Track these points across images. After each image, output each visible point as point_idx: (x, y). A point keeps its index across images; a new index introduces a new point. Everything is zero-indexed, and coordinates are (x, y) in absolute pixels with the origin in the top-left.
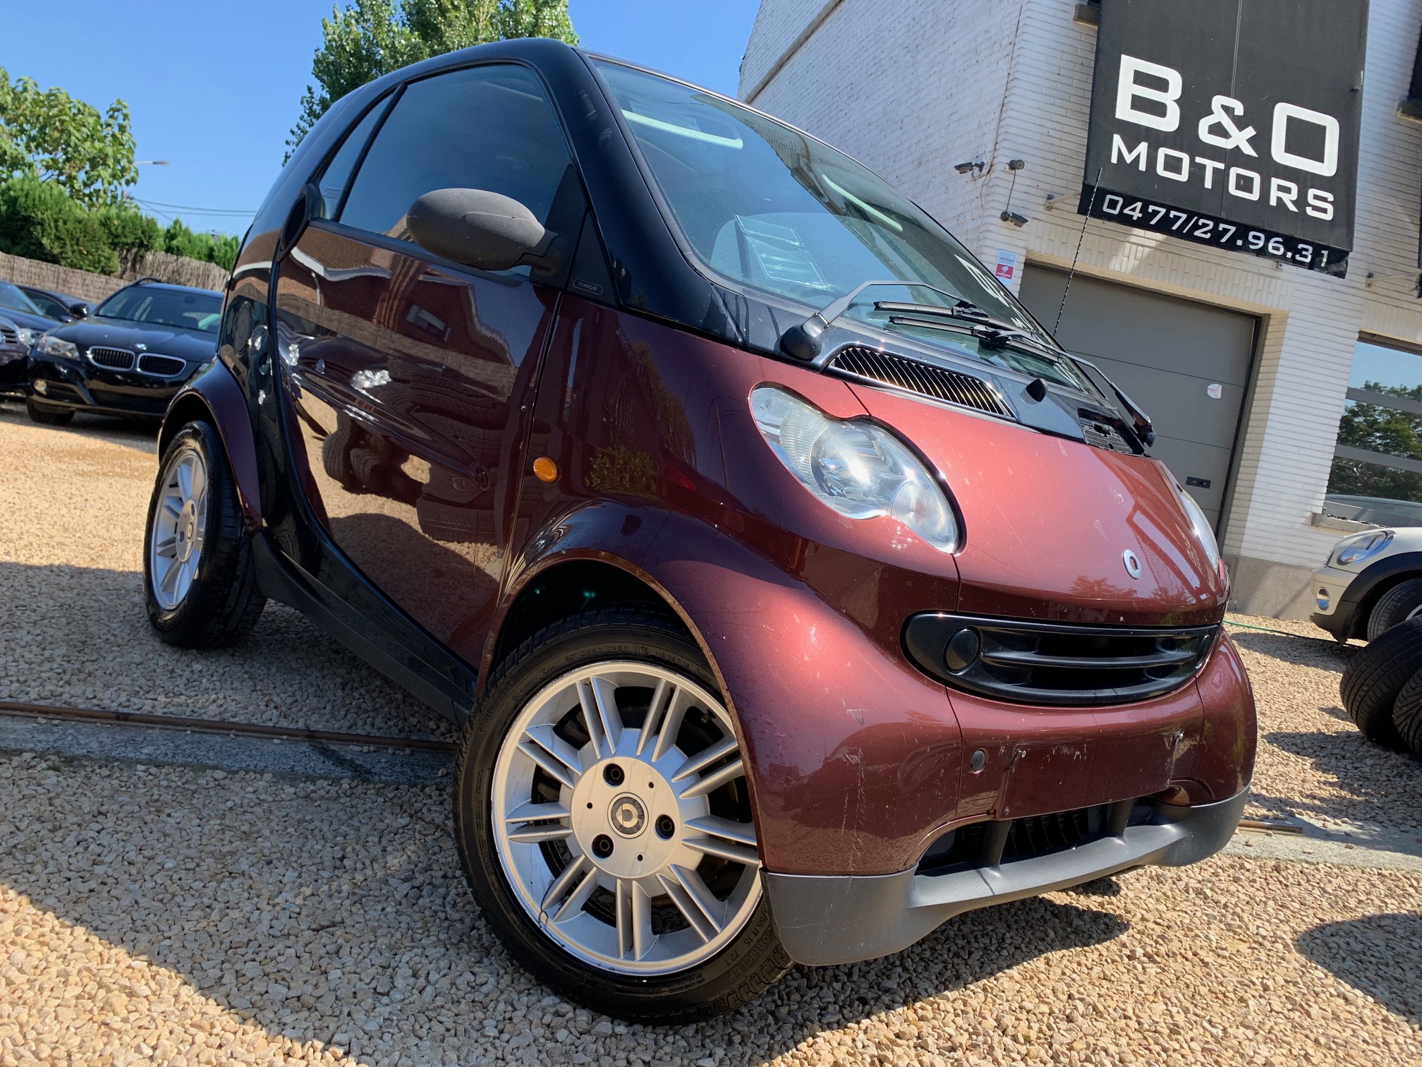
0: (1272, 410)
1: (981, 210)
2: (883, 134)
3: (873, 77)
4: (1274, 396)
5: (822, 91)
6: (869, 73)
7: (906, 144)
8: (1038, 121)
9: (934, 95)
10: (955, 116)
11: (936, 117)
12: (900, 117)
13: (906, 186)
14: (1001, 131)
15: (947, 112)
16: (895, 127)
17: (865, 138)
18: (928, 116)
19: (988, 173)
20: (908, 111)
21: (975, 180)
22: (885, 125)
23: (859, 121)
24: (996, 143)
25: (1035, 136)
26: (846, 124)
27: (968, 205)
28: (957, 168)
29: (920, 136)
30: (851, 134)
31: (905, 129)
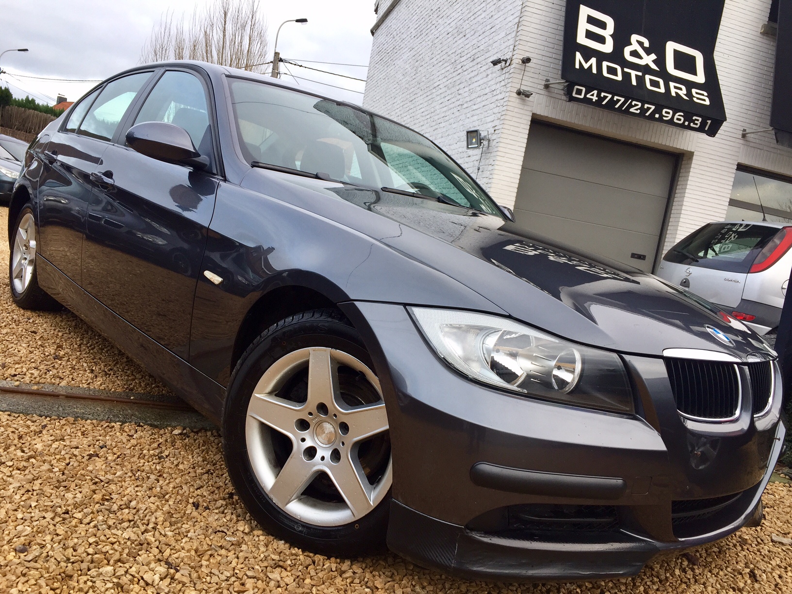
0: (683, 212)
1: (505, 88)
2: (455, 39)
4: (685, 203)
5: (423, 12)
7: (467, 47)
8: (540, 32)
9: (483, 16)
10: (493, 30)
11: (483, 29)
12: (464, 29)
13: (466, 73)
14: (517, 39)
15: (489, 27)
16: (461, 35)
17: (446, 42)
18: (479, 29)
19: (509, 65)
20: (468, 26)
21: (502, 69)
22: (456, 35)
23: (442, 32)
24: (515, 46)
25: (538, 42)
26: (435, 33)
27: (498, 85)
28: (492, 62)
29: (475, 41)
30: (438, 40)
31: (467, 37)
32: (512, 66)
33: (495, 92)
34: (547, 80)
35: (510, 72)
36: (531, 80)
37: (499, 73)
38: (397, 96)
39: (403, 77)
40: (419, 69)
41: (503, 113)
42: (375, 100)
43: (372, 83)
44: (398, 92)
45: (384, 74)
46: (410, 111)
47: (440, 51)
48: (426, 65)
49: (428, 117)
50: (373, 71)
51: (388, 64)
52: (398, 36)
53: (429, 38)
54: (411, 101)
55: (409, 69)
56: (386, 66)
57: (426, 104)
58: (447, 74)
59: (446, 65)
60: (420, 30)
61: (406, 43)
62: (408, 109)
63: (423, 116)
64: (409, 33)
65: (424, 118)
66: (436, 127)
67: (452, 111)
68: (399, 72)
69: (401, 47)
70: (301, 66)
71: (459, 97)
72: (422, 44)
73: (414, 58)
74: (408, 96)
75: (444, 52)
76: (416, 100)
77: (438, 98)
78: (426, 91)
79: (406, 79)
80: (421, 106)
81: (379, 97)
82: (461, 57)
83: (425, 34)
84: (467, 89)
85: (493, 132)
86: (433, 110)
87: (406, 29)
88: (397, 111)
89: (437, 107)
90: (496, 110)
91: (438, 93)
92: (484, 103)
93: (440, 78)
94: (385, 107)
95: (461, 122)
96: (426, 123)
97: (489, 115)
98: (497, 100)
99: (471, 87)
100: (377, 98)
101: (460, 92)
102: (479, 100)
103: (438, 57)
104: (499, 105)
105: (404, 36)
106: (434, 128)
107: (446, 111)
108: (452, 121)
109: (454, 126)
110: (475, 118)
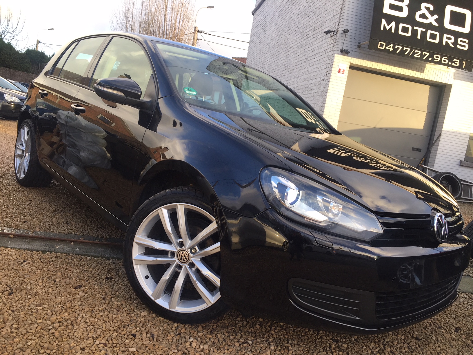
1: (333, 48)
2: (303, 19)
7: (310, 23)
8: (355, 14)
9: (320, 4)
10: (326, 12)
11: (320, 12)
12: (308, 12)
13: (309, 39)
14: (341, 18)
15: (323, 11)
16: (307, 16)
17: (297, 20)
18: (317, 12)
19: (336, 34)
20: (311, 10)
21: (332, 37)
22: (303, 15)
23: (295, 14)
24: (339, 23)
25: (354, 19)
26: (291, 14)
27: (329, 46)
28: (325, 32)
29: (315, 20)
30: (292, 19)
31: (310, 17)
32: (338, 35)
33: (327, 51)
34: (359, 43)
35: (337, 38)
36: (349, 43)
37: (330, 39)
38: (267, 53)
39: (271, 41)
40: (281, 36)
41: (332, 64)
42: (254, 55)
43: (252, 45)
44: (268, 50)
45: (259, 39)
46: (276, 62)
47: (293, 26)
48: (286, 34)
49: (286, 65)
50: (253, 38)
51: (262, 34)
52: (268, 16)
53: (287, 18)
54: (276, 56)
55: (275, 36)
56: (261, 35)
57: (285, 58)
58: (298, 40)
59: (297, 34)
60: (281, 13)
61: (273, 20)
62: (274, 60)
63: (283, 65)
64: (275, 14)
65: (283, 67)
66: (291, 72)
67: (300, 62)
68: (269, 38)
69: (270, 23)
70: (210, 35)
71: (305, 53)
72: (282, 21)
73: (278, 30)
74: (274, 53)
75: (296, 26)
76: (279, 55)
77: (292, 54)
78: (285, 50)
79: (273, 42)
80: (282, 59)
81: (257, 53)
82: (306, 29)
83: (284, 15)
84: (309, 49)
85: (326, 75)
86: (289, 61)
87: (273, 12)
88: (267, 62)
89: (292, 60)
90: (328, 62)
91: (292, 51)
92: (320, 58)
93: (293, 42)
94: (260, 59)
95: (306, 69)
96: (285, 69)
97: (323, 65)
98: (328, 56)
99: (313, 47)
100: (256, 54)
101: (306, 50)
102: (317, 55)
103: (292, 29)
104: (329, 58)
105: (272, 16)
106: (290, 72)
107: (297, 62)
108: (300, 68)
109: (302, 71)
110: (315, 66)
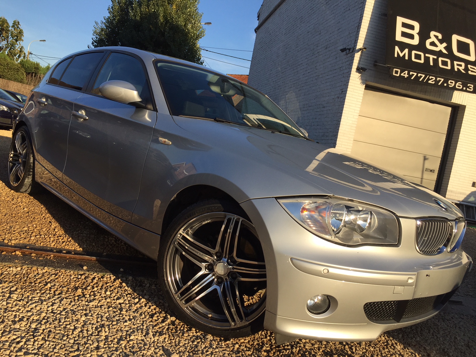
1: (349, 66)
2: (313, 36)
3: (310, 14)
4: (460, 138)
5: (291, 20)
6: (309, 13)
7: (322, 40)
8: (372, 32)
9: (333, 22)
10: (340, 30)
11: (333, 30)
12: (319, 30)
13: (321, 56)
14: (357, 36)
15: (337, 29)
16: (318, 33)
17: (307, 37)
18: (330, 30)
19: (352, 52)
20: (322, 28)
21: (347, 54)
22: (314, 33)
23: (304, 31)
24: (356, 41)
25: (370, 38)
26: (299, 32)
27: (344, 64)
28: (341, 50)
29: (327, 37)
30: (300, 36)
31: (321, 34)
33: (342, 69)
34: (376, 62)
35: (352, 56)
36: (366, 61)
37: (345, 57)
38: (273, 69)
40: (289, 53)
41: (348, 81)
42: (257, 71)
43: (255, 61)
46: (282, 79)
47: (302, 43)
48: (294, 51)
50: (256, 54)
52: (273, 33)
53: (295, 35)
55: (281, 53)
56: (265, 52)
57: (293, 75)
58: (308, 57)
59: (307, 51)
60: (288, 30)
61: (279, 37)
63: (291, 82)
64: (281, 32)
67: (311, 79)
68: (274, 55)
69: (276, 40)
70: (207, 51)
71: (317, 71)
72: (290, 38)
73: (284, 47)
75: (305, 44)
76: (286, 72)
77: (302, 71)
78: (293, 67)
79: (279, 59)
80: (290, 76)
81: (260, 70)
82: (317, 47)
83: (292, 32)
84: (322, 66)
86: (298, 78)
87: (279, 29)
88: (273, 78)
90: (343, 79)
91: (302, 68)
92: (334, 75)
93: (303, 59)
94: (265, 76)
95: (318, 87)
96: (293, 86)
97: (338, 82)
98: (343, 73)
99: (325, 65)
101: (317, 68)
102: (330, 73)
103: (301, 46)
104: (345, 76)
105: (277, 34)
107: (307, 79)
108: (311, 85)
109: (313, 88)
110: (328, 84)
